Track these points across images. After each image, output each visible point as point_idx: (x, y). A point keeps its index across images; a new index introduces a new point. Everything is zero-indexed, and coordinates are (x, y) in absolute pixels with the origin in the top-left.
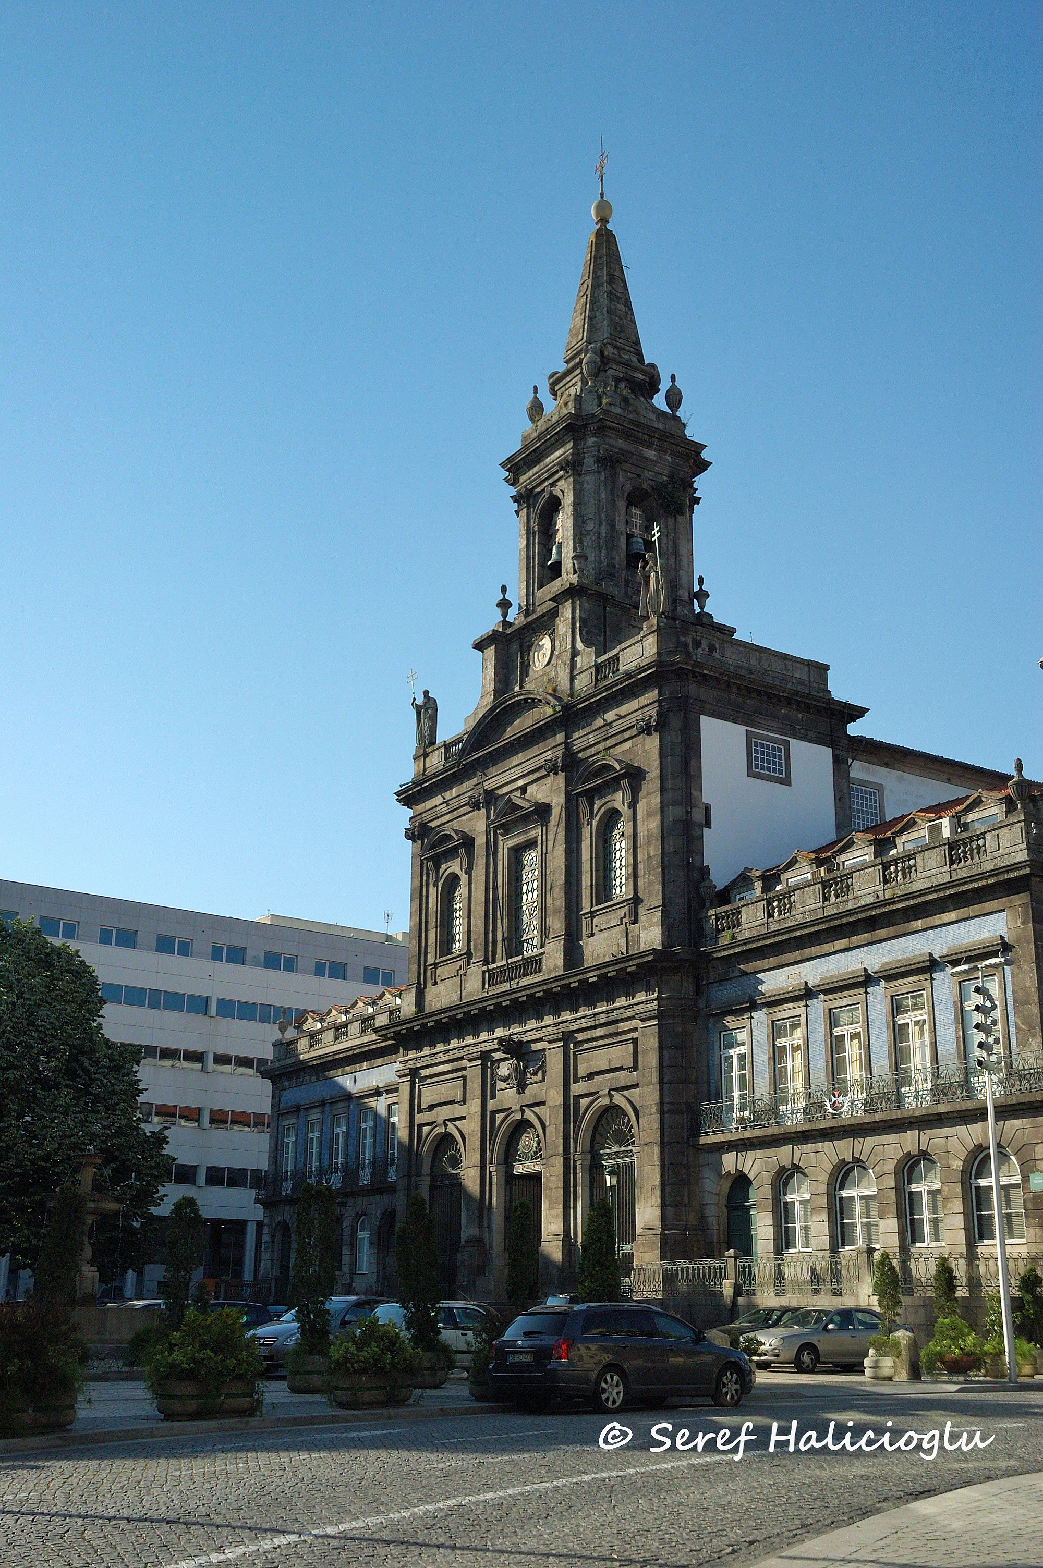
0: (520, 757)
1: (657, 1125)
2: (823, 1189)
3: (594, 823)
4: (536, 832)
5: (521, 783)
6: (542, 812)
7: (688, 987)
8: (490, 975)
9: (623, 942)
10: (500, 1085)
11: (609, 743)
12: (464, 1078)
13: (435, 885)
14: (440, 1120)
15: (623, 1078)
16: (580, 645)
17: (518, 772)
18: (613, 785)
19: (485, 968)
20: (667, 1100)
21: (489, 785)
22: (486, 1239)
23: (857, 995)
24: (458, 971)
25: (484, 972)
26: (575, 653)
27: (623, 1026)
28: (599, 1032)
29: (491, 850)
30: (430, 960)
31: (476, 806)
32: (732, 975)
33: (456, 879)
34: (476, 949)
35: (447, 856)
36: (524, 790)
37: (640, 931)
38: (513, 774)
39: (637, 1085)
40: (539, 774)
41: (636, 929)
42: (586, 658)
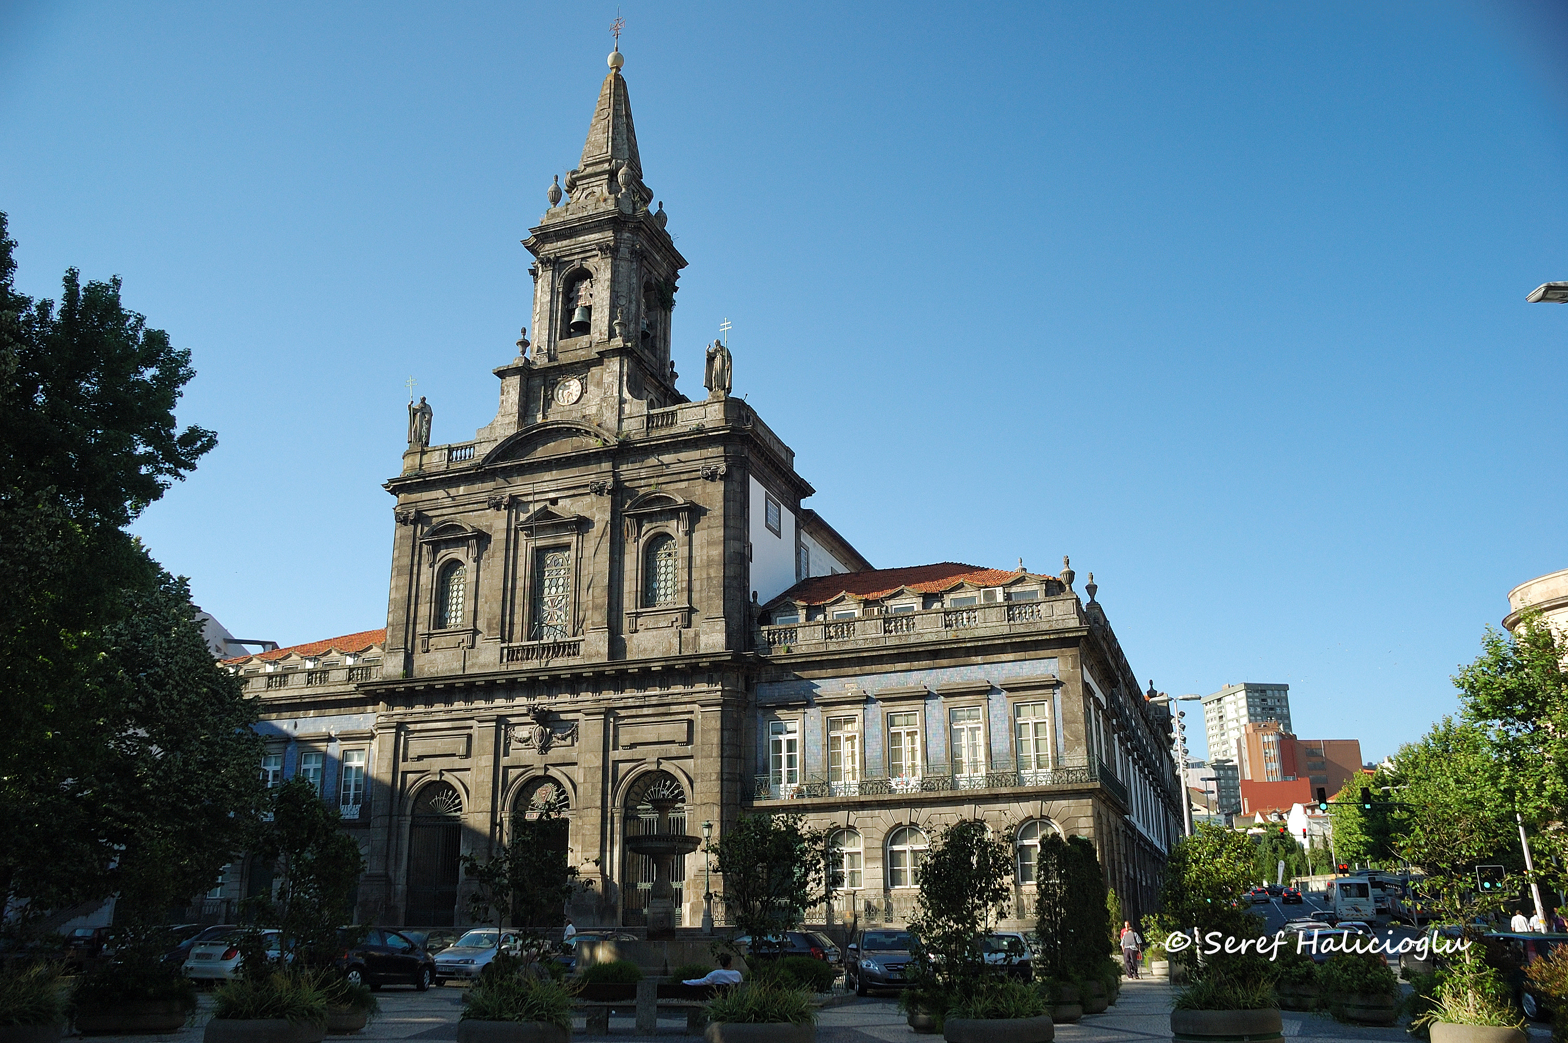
0: (555, 474)
1: (718, 789)
2: (879, 844)
3: (642, 541)
4: (570, 539)
5: (552, 495)
6: (582, 525)
7: (742, 685)
8: (509, 652)
9: (676, 641)
10: (514, 744)
11: (661, 480)
12: (470, 737)
13: (432, 565)
14: (436, 768)
15: (674, 750)
16: (626, 395)
18: (674, 513)
19: (503, 645)
20: (726, 770)
21: (515, 491)
23: (918, 705)
24: (459, 643)
25: (502, 649)
26: (622, 401)
27: (674, 709)
28: (646, 711)
29: (511, 545)
30: (421, 629)
31: (497, 506)
32: (785, 678)
33: (455, 564)
34: (489, 627)
35: (448, 543)
36: (554, 502)
37: (697, 635)
38: (545, 487)
39: (691, 757)
40: (575, 491)
41: (690, 632)
42: (636, 407)
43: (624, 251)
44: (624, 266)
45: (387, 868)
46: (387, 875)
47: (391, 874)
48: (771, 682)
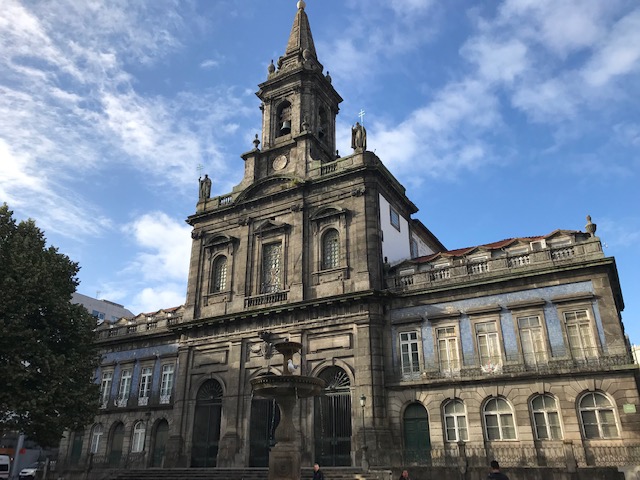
1: (369, 376)
2: (477, 410)
3: (320, 234)
4: (282, 238)
5: (272, 215)
6: (286, 229)
7: (380, 311)
8: (249, 301)
9: (341, 288)
10: (252, 354)
12: (227, 351)
13: (210, 259)
14: (209, 371)
15: (342, 352)
16: (310, 159)
17: (272, 210)
18: (338, 216)
19: (246, 298)
20: (374, 364)
21: (254, 215)
22: (240, 433)
24: (223, 300)
25: (245, 300)
26: (307, 163)
27: (342, 327)
28: (325, 330)
29: (251, 244)
30: (203, 294)
31: (243, 224)
33: (222, 258)
34: (239, 289)
35: (218, 247)
36: (273, 218)
37: (353, 283)
38: (268, 211)
39: (352, 356)
40: (284, 212)
41: (348, 282)
42: (315, 165)
43: (307, 90)
44: (307, 97)
45: (181, 433)
46: (181, 436)
47: (183, 435)
48: (399, 309)
